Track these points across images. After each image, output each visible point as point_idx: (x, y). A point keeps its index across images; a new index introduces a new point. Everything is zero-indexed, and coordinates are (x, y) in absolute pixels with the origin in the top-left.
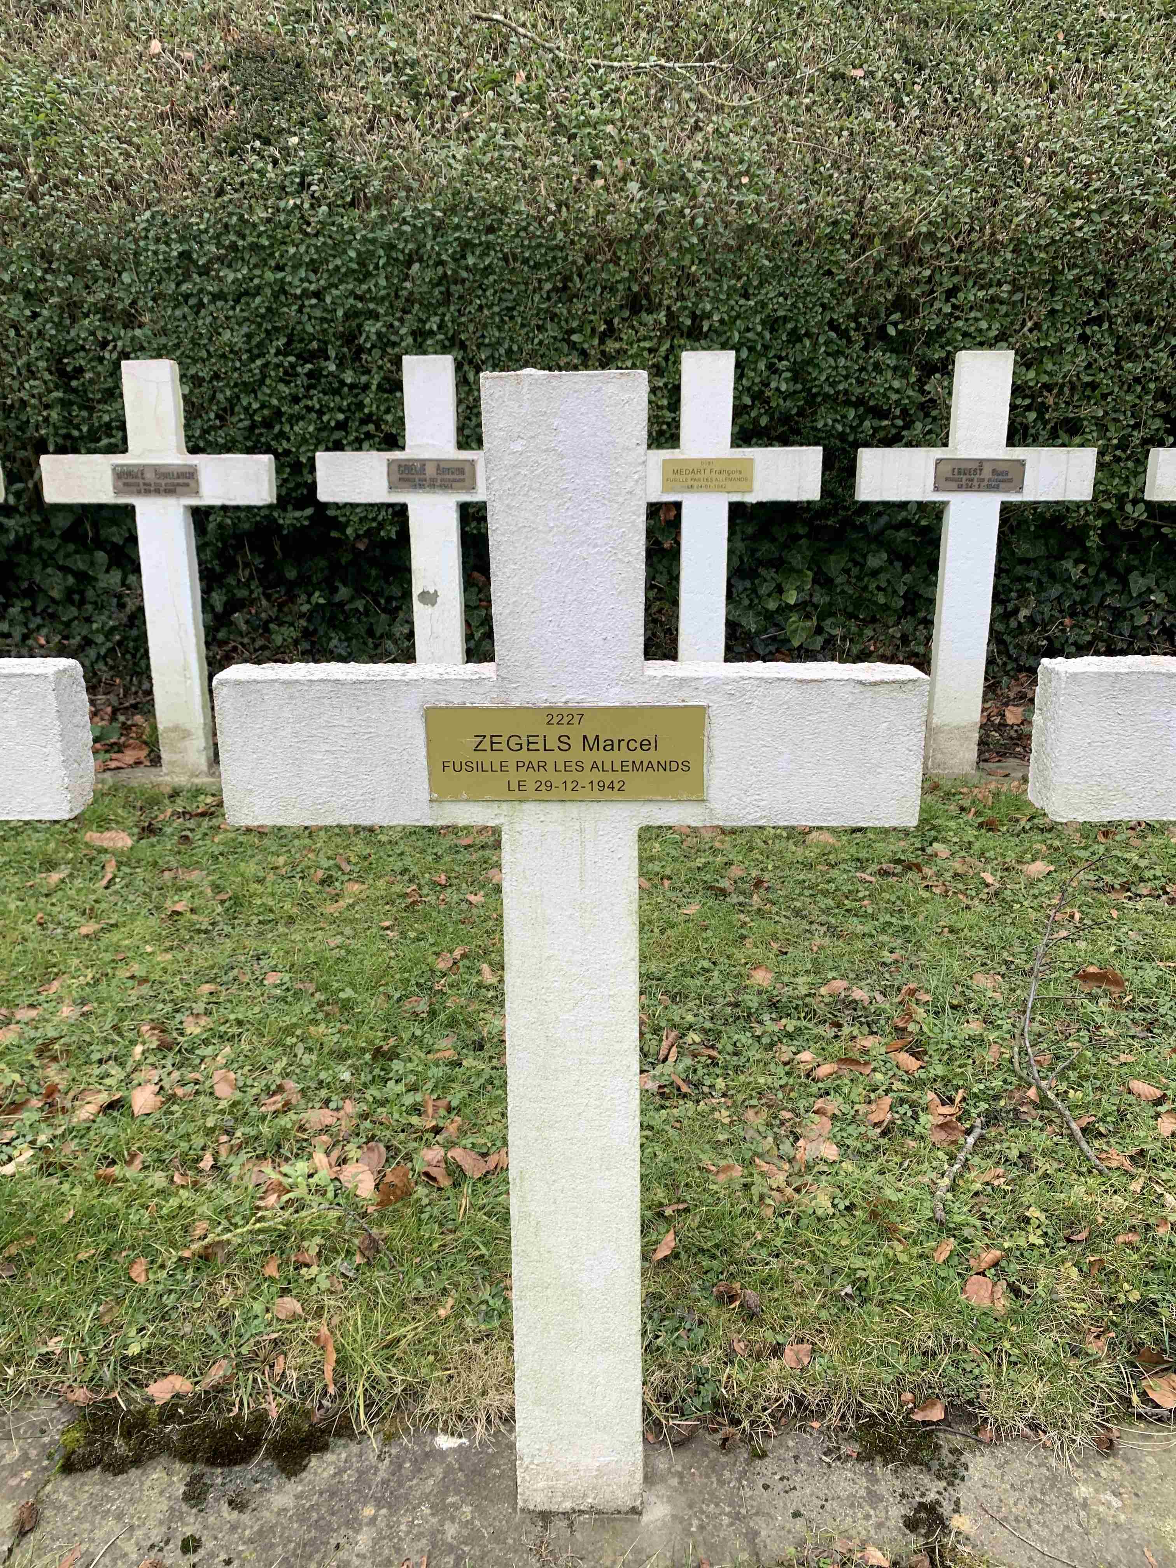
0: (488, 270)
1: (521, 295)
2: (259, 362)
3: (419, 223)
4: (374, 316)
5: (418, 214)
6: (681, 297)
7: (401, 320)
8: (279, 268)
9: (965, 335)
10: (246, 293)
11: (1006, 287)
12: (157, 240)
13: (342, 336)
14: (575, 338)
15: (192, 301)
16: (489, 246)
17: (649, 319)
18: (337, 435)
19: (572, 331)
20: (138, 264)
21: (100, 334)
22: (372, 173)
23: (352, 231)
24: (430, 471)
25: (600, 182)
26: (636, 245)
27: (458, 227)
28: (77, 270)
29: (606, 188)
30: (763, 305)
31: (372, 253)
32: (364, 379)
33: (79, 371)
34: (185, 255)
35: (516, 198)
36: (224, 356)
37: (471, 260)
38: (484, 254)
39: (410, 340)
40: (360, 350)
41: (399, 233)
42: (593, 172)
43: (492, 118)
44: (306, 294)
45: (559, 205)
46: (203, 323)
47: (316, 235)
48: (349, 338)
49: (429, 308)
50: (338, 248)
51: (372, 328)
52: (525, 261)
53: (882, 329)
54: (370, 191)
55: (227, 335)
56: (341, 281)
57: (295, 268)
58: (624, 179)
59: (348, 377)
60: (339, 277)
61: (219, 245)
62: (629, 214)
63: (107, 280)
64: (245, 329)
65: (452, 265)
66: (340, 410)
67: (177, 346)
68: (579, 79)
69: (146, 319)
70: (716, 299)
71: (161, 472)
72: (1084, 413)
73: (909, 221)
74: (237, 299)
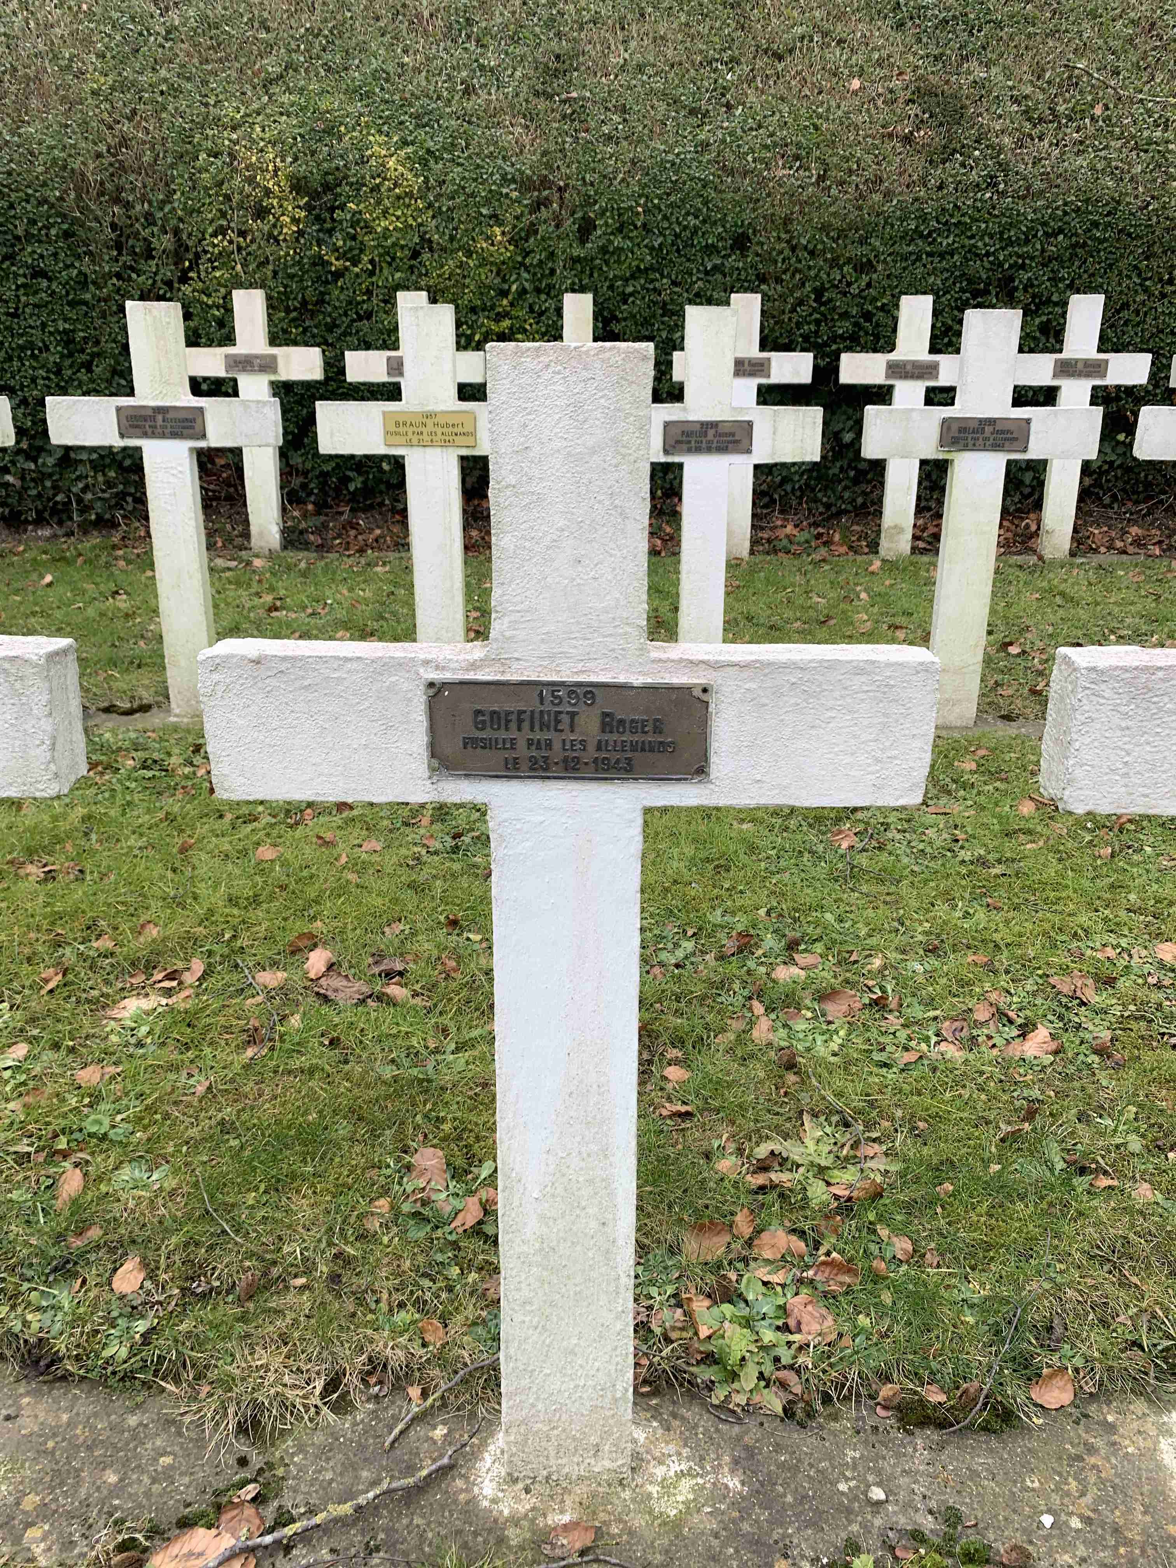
0: (1105, 240)
1: (1122, 256)
3: (1066, 209)
4: (1023, 267)
5: (1066, 204)
8: (972, 237)
12: (898, 218)
14: (1148, 283)
19: (1146, 279)
20: (883, 233)
21: (849, 277)
23: (1025, 214)
24: (1080, 366)
27: (1091, 213)
31: (1032, 228)
34: (915, 228)
38: (1105, 230)
41: (1053, 216)
44: (988, 254)
45: (1153, 198)
50: (1014, 224)
51: (1025, 276)
52: (1129, 235)
57: (983, 237)
61: (938, 222)
64: (946, 275)
71: (915, 364)
74: (942, 255)
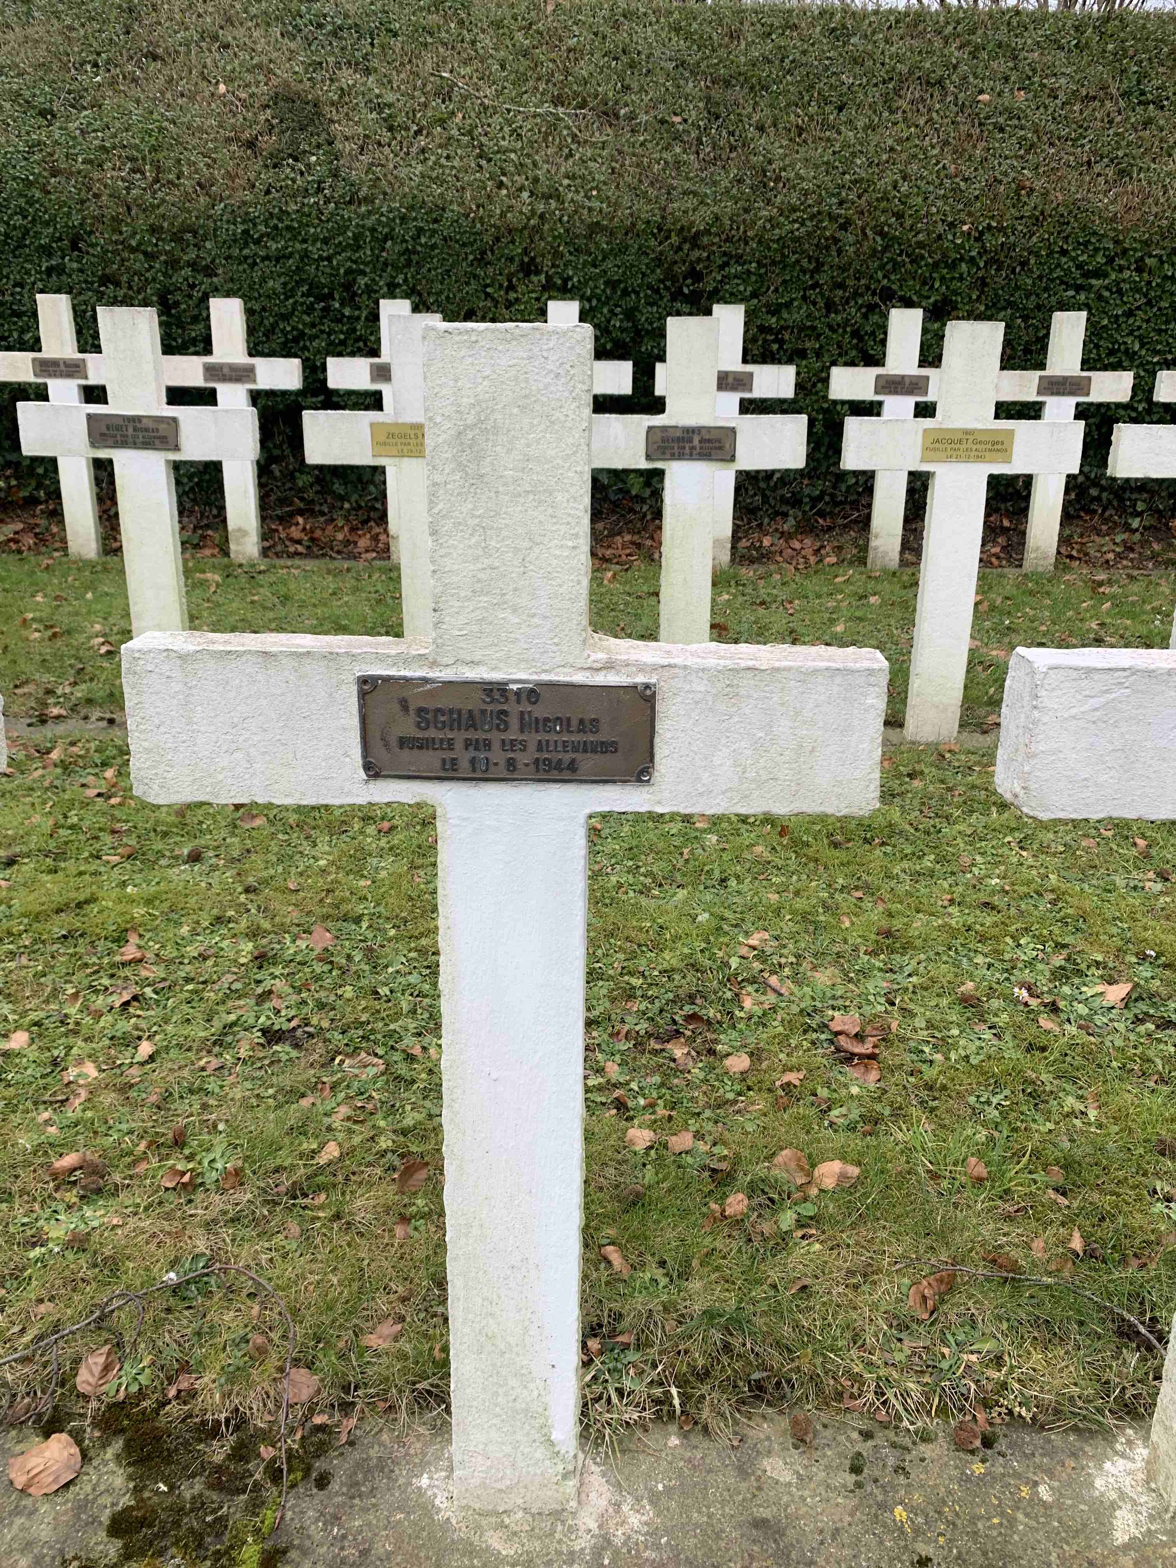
0: (434, 247)
1: (454, 262)
2: (291, 301)
3: (391, 215)
4: (363, 273)
5: (391, 210)
6: (553, 266)
7: (381, 276)
8: (305, 241)
9: (732, 294)
10: (284, 256)
11: (754, 265)
12: (228, 222)
13: (342, 285)
14: (489, 290)
15: (250, 261)
16: (434, 231)
17: (534, 279)
18: (339, 349)
20: (215, 236)
21: (191, 281)
22: (362, 182)
23: (350, 219)
25: (504, 192)
26: (526, 233)
27: (415, 219)
28: (177, 238)
29: (508, 196)
30: (605, 272)
31: (362, 234)
32: (357, 313)
33: (177, 304)
34: (246, 232)
35: (451, 202)
36: (269, 297)
37: (423, 240)
38: (431, 236)
39: (385, 289)
40: (355, 294)
41: (379, 222)
42: (501, 185)
43: (440, 146)
44: (321, 258)
45: (478, 207)
46: (256, 275)
47: (328, 221)
48: (348, 287)
49: (397, 269)
50: (342, 229)
51: (362, 281)
52: (457, 242)
53: (681, 288)
54: (361, 194)
55: (271, 283)
56: (343, 251)
57: (314, 242)
58: (521, 189)
59: (347, 312)
60: (341, 248)
61: (266, 227)
62: (521, 213)
63: (195, 245)
64: (282, 280)
65: (411, 242)
66: (342, 332)
67: (239, 289)
68: (497, 119)
69: (220, 271)
70: (575, 268)
72: (808, 345)
73: (693, 222)
74: (278, 260)
